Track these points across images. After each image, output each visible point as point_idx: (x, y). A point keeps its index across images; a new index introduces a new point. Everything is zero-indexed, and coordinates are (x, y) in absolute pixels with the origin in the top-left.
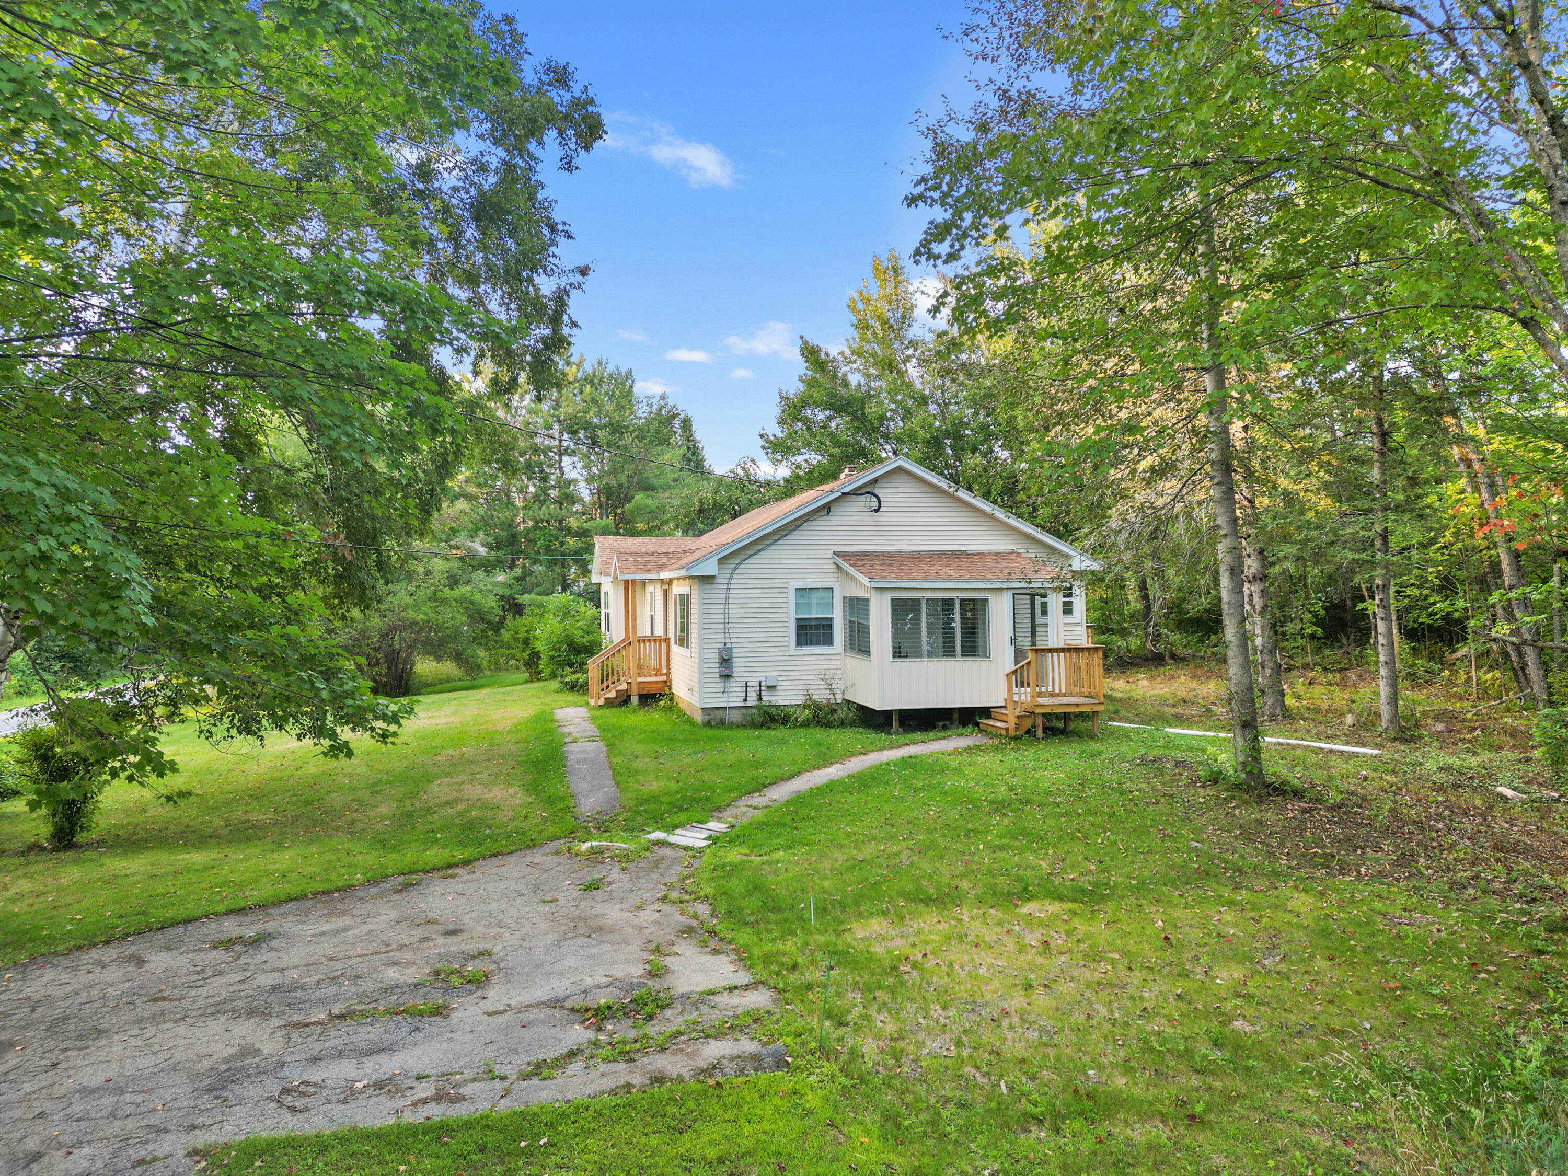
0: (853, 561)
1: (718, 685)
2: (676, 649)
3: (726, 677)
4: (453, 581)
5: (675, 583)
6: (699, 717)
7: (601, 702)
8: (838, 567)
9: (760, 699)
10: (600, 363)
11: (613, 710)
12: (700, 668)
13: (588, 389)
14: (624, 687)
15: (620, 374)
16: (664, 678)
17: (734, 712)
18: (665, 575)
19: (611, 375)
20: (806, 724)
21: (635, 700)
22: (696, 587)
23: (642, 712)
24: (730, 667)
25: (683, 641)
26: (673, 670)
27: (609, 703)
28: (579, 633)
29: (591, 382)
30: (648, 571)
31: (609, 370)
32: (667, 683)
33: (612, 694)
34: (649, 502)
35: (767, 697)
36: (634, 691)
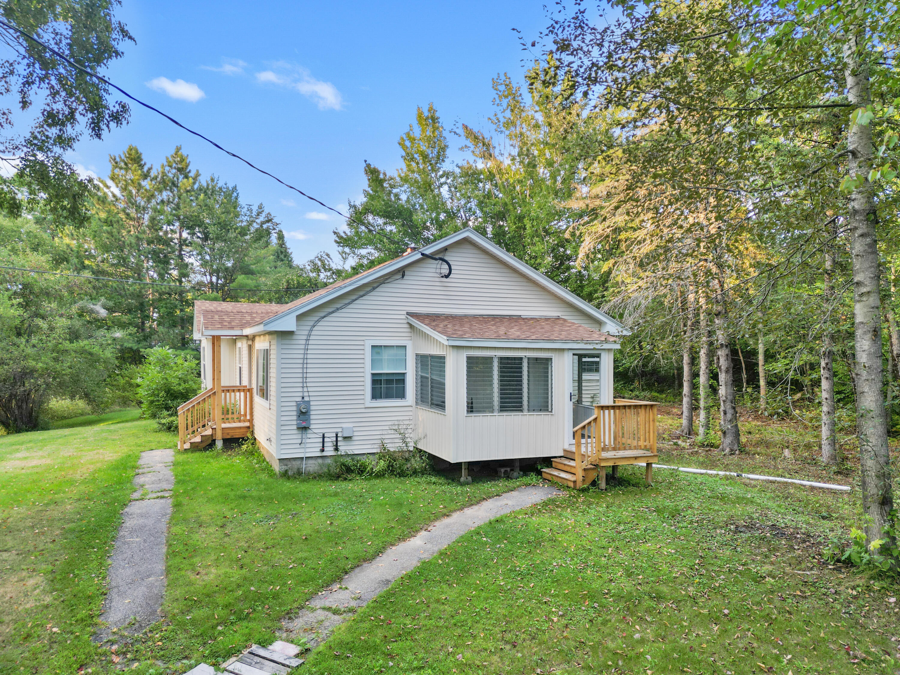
0: (427, 321)
1: (295, 436)
2: (257, 399)
3: (304, 429)
4: (74, 336)
5: (257, 339)
6: (277, 467)
7: (187, 446)
8: (411, 326)
9: (337, 449)
10: (212, 180)
11: (197, 454)
12: (278, 421)
13: (202, 196)
14: (209, 432)
15: (228, 188)
16: (247, 424)
17: (311, 462)
18: (248, 331)
19: (220, 189)
20: (380, 475)
21: (219, 444)
22: (274, 342)
23: (225, 456)
24: (308, 420)
25: (264, 393)
26: (255, 417)
27: (195, 448)
28: (176, 381)
29: (205, 193)
30: (232, 328)
31: (219, 185)
32: (250, 429)
33: (198, 439)
34: (249, 282)
35: (344, 448)
36: (219, 436)
